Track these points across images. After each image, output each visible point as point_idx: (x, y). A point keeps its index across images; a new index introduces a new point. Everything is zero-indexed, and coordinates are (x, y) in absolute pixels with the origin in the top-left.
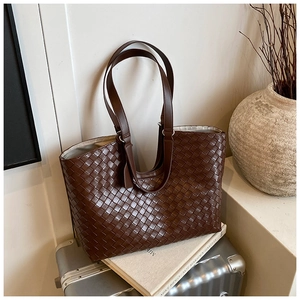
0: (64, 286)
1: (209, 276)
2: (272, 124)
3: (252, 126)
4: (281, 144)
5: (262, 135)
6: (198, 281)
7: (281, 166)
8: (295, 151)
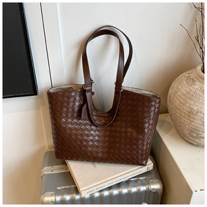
2: (192, 93)
3: (179, 93)
4: (196, 108)
5: (184, 100)
7: (194, 124)
8: (204, 114)
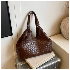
0: (18, 66)
1: (50, 64)
6: (47, 65)
